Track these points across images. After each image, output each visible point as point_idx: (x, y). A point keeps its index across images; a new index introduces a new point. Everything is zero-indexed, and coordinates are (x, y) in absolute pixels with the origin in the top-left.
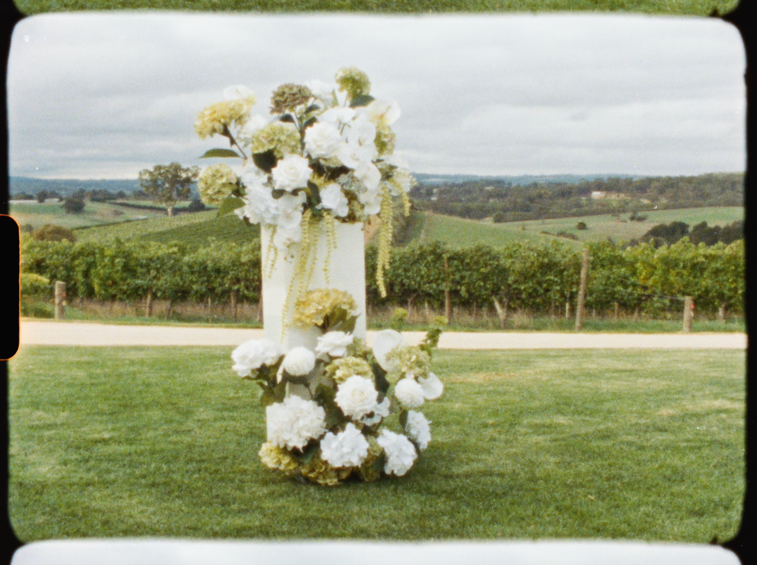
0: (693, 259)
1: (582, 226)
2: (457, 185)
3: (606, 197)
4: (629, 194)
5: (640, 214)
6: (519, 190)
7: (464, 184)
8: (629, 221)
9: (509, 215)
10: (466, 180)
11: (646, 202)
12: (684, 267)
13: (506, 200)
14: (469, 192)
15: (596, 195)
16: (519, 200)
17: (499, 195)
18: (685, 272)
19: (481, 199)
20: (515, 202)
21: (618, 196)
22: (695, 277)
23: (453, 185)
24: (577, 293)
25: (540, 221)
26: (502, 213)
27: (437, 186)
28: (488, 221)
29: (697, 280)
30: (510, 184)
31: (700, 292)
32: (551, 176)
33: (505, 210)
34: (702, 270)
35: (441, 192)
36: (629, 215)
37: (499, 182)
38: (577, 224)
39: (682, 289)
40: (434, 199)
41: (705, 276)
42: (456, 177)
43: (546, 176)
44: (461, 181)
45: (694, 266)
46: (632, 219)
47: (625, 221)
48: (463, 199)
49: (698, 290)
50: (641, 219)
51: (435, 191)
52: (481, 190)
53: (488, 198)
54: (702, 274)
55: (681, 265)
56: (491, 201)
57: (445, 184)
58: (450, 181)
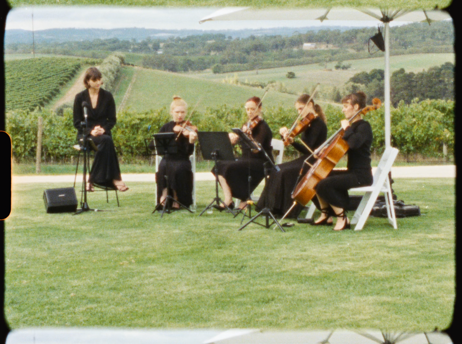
0: (131, 121)
1: (291, 76)
2: (182, 40)
3: (316, 48)
4: (337, 45)
5: (345, 63)
6: (238, 43)
7: (189, 38)
8: (334, 69)
9: (228, 66)
10: (190, 35)
11: (352, 51)
12: (127, 127)
13: (225, 52)
14: (193, 46)
15: (307, 46)
16: (237, 52)
17: (218, 49)
18: (127, 130)
19: (203, 52)
20: (233, 54)
21: (327, 47)
22: (133, 134)
23: (179, 39)
24: (35, 147)
25: (254, 72)
26: (220, 65)
27: (164, 41)
28: (208, 72)
29: (134, 136)
30: (230, 37)
31: (137, 145)
32: (270, 29)
33: (224, 62)
34: (138, 129)
35: (168, 46)
36: (335, 63)
37: (220, 36)
38: (287, 73)
39: (125, 142)
40: (160, 52)
41: (139, 133)
42: (182, 32)
43: (265, 30)
44: (185, 36)
45: (133, 126)
46: (337, 67)
47: (331, 70)
48: (187, 52)
49: (136, 143)
50: (345, 68)
51: (162, 45)
52: (204, 44)
53: (210, 51)
54: (137, 132)
55: (124, 125)
56: (212, 53)
57: (171, 39)
58: (176, 36)
